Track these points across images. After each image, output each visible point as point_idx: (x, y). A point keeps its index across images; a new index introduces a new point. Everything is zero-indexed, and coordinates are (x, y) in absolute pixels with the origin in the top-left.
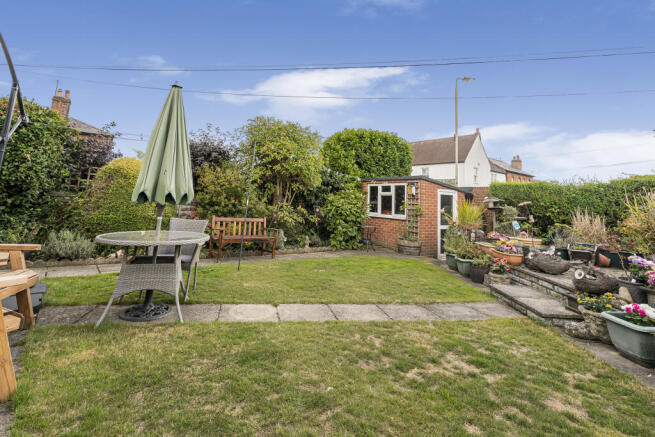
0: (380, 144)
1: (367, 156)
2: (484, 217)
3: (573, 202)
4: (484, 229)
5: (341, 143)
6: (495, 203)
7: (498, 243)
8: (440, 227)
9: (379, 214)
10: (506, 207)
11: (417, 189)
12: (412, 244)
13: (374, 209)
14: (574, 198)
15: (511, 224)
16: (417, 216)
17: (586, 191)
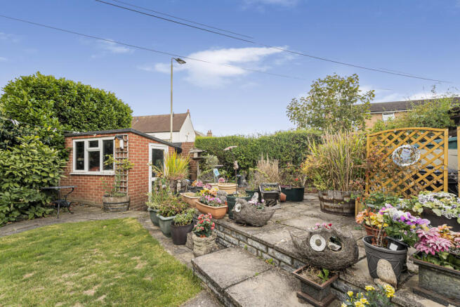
0: (92, 100)
1: (76, 110)
2: (190, 167)
3: (255, 151)
4: (190, 177)
5: (29, 89)
6: (199, 153)
7: (202, 192)
8: (151, 179)
9: (86, 171)
10: (209, 156)
11: (125, 142)
12: (119, 201)
13: (80, 166)
14: (256, 147)
15: (212, 171)
16: (125, 170)
17: (263, 141)
